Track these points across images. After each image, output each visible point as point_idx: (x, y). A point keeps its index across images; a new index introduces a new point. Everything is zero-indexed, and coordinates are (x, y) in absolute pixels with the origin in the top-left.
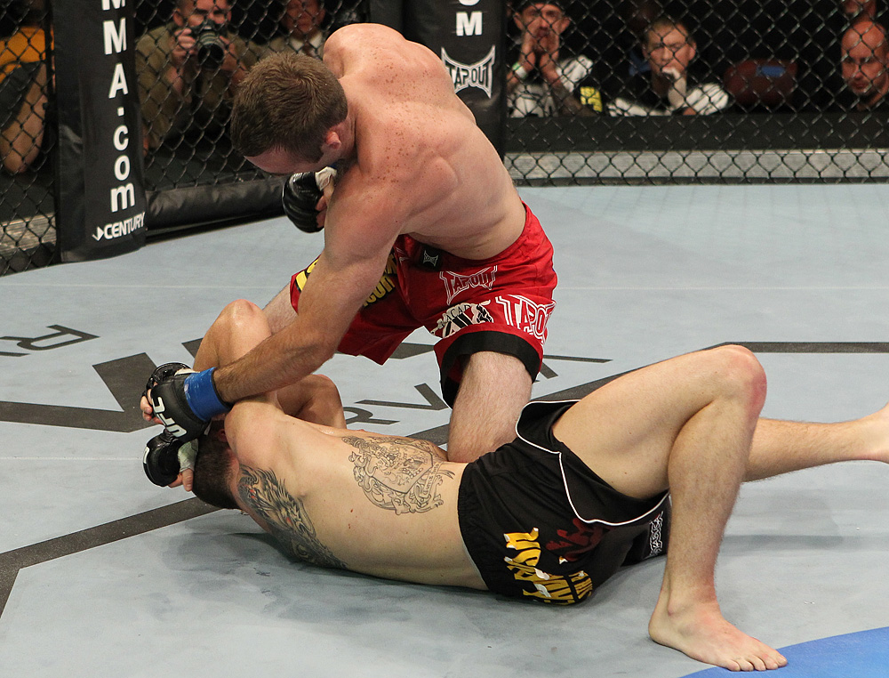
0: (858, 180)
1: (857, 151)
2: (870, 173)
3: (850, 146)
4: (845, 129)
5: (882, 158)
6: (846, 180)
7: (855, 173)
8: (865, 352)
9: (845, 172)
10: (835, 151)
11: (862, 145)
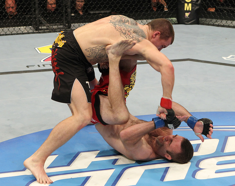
0: (9, 35)
1: (8, 28)
2: (11, 33)
3: (7, 27)
4: (5, 23)
5: (14, 29)
6: (6, 35)
7: (8, 33)
8: (13, 74)
9: (6, 33)
10: (3, 28)
11: (9, 27)
